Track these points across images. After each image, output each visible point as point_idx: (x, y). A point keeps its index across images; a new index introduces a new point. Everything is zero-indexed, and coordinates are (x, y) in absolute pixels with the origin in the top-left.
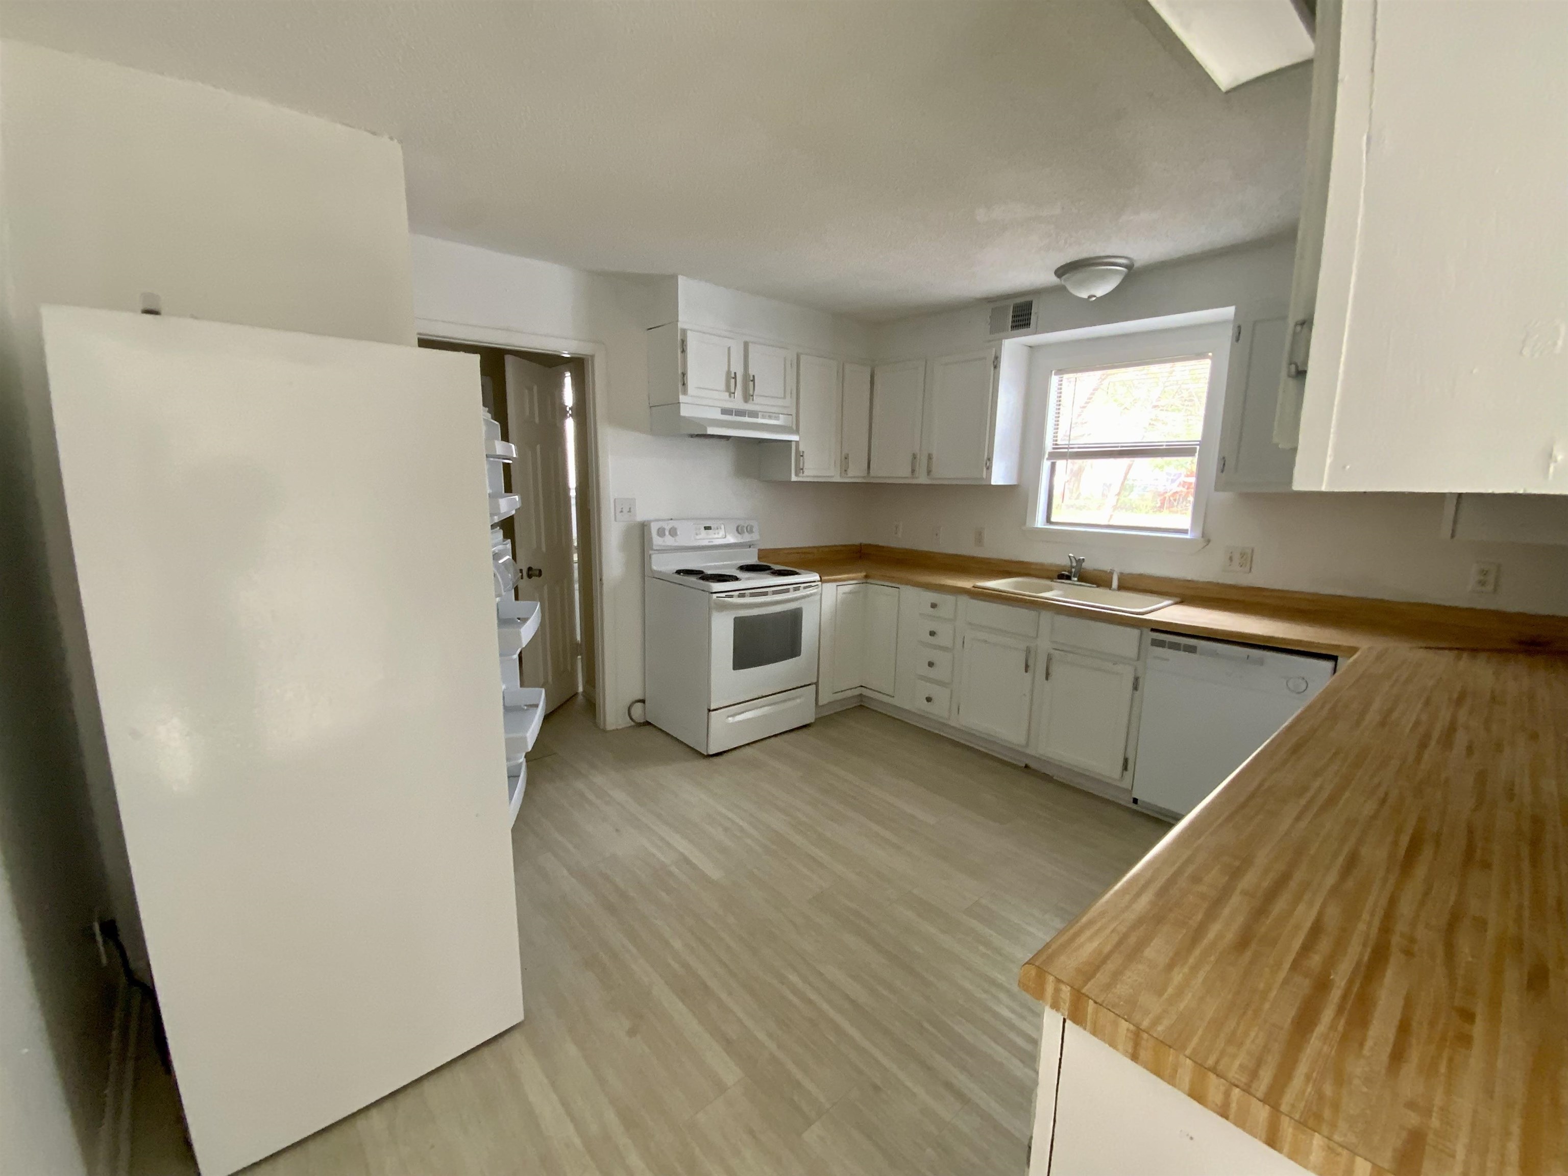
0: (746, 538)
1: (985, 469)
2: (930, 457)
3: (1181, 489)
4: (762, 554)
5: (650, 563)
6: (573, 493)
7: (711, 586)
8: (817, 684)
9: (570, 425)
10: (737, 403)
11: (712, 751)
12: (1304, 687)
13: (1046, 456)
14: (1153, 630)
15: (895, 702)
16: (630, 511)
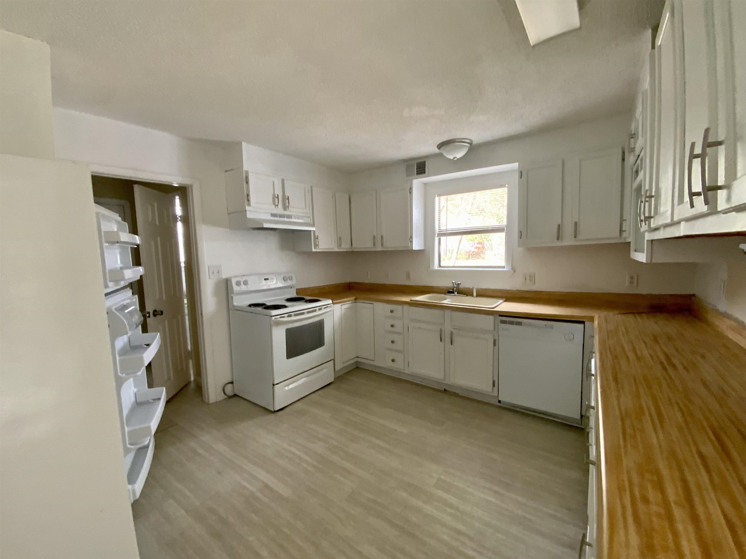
0: (289, 283)
1: (410, 242)
2: (382, 237)
3: (475, 250)
4: (298, 291)
5: (232, 302)
6: (183, 265)
7: (271, 312)
8: (334, 360)
9: (180, 227)
10: (280, 210)
11: (277, 408)
12: (572, 336)
13: (436, 235)
14: (500, 316)
15: (376, 363)
16: (218, 272)
